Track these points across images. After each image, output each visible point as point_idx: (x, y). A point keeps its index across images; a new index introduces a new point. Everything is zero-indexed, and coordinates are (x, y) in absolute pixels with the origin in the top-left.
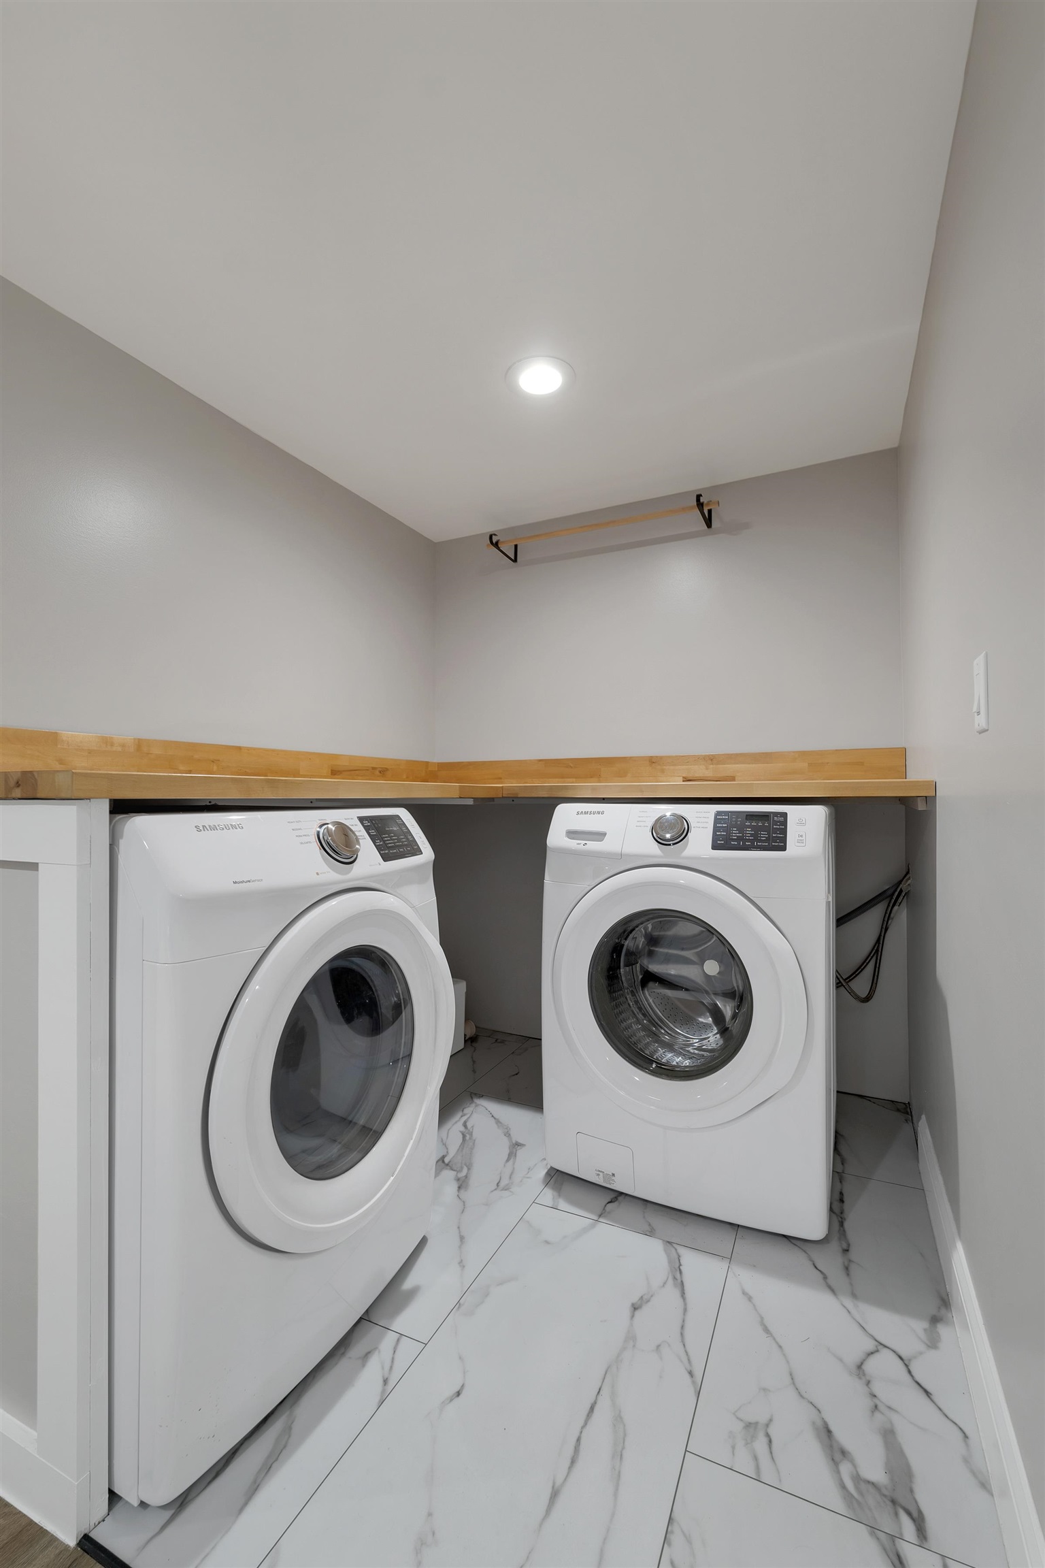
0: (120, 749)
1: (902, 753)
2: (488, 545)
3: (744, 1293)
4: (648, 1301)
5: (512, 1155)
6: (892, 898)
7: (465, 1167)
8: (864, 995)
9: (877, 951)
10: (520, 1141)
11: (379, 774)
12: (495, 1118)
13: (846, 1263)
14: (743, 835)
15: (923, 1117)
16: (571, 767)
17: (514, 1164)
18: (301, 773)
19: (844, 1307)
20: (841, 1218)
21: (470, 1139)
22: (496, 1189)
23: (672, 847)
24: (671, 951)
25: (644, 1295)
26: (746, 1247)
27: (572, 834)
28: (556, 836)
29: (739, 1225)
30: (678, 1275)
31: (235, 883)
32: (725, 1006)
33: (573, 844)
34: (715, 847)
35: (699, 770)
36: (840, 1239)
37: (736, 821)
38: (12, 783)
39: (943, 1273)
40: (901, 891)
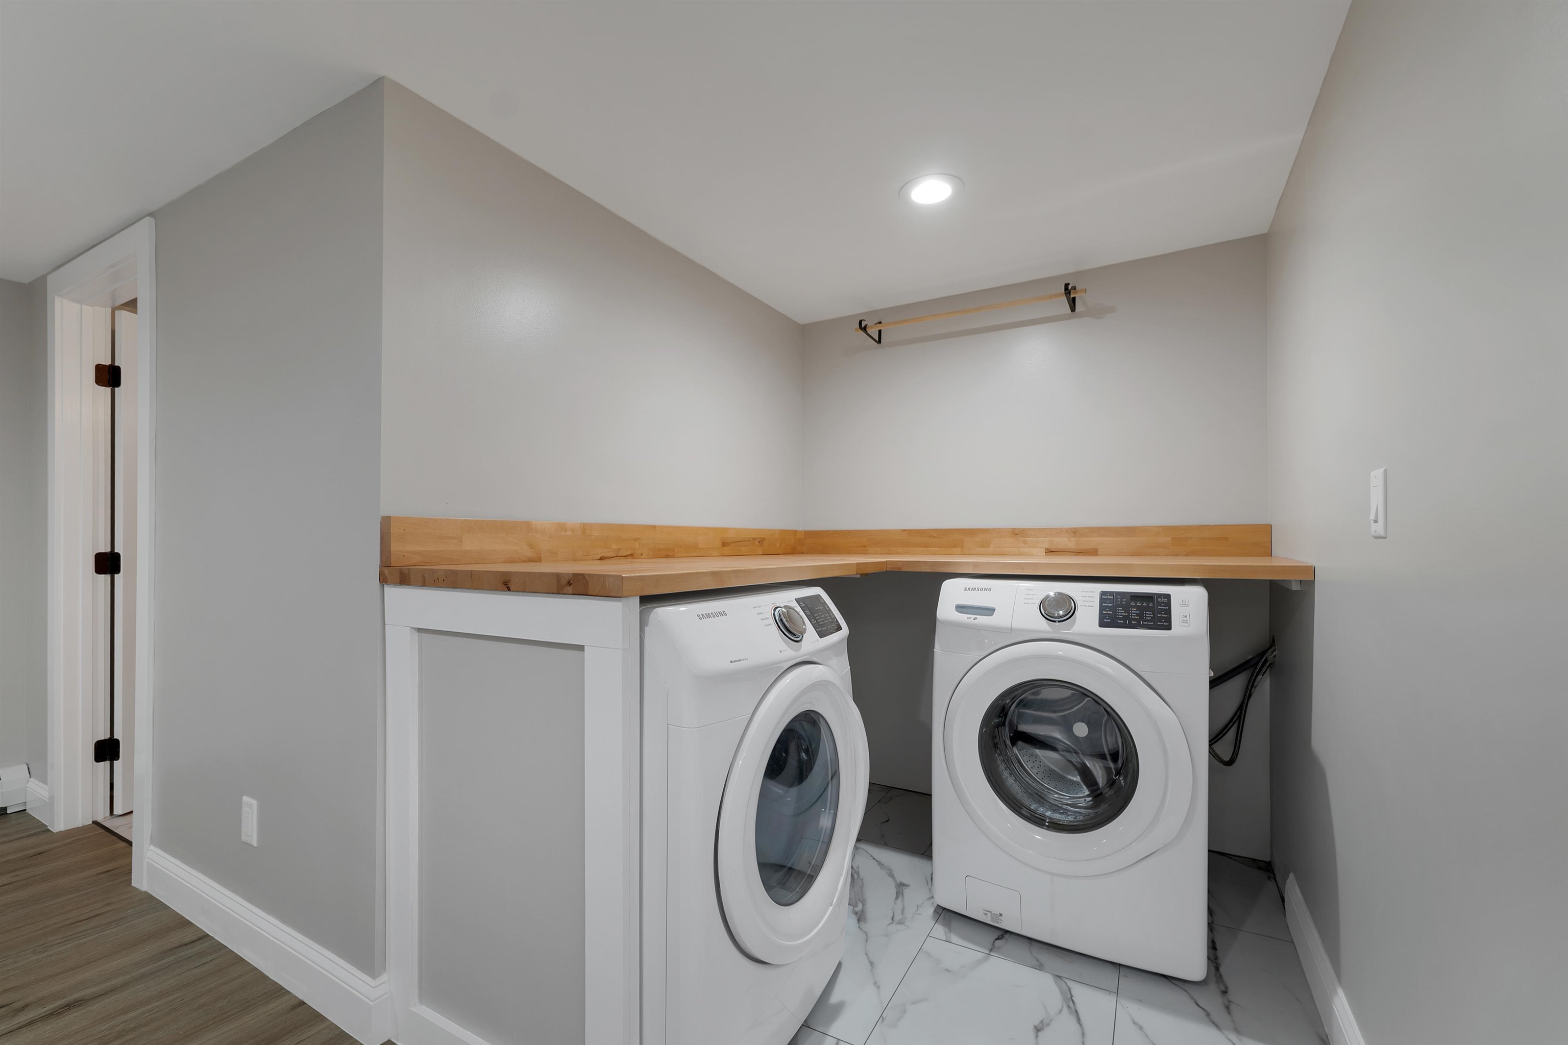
0: (569, 533)
1: (1268, 529)
2: (856, 330)
3: (1134, 1023)
4: (1048, 1025)
5: (899, 894)
6: (1256, 668)
7: (859, 902)
8: (1227, 759)
9: (1240, 717)
10: (904, 881)
11: (758, 544)
12: (876, 861)
13: (1226, 1003)
14: (1129, 614)
15: (1292, 875)
16: (935, 537)
17: (903, 901)
18: (699, 547)
19: (1230, 1040)
20: (1216, 963)
21: (858, 878)
22: (891, 923)
23: (1057, 624)
24: (1040, 713)
25: (1044, 1019)
26: (1128, 983)
27: (961, 608)
28: (946, 609)
29: (1120, 964)
30: (1071, 1004)
31: (731, 662)
32: (1094, 766)
33: (963, 618)
34: (1102, 624)
35: (1064, 542)
36: (1217, 982)
37: (1122, 601)
38: (564, 582)
39: (1320, 1016)
40: (1266, 660)
